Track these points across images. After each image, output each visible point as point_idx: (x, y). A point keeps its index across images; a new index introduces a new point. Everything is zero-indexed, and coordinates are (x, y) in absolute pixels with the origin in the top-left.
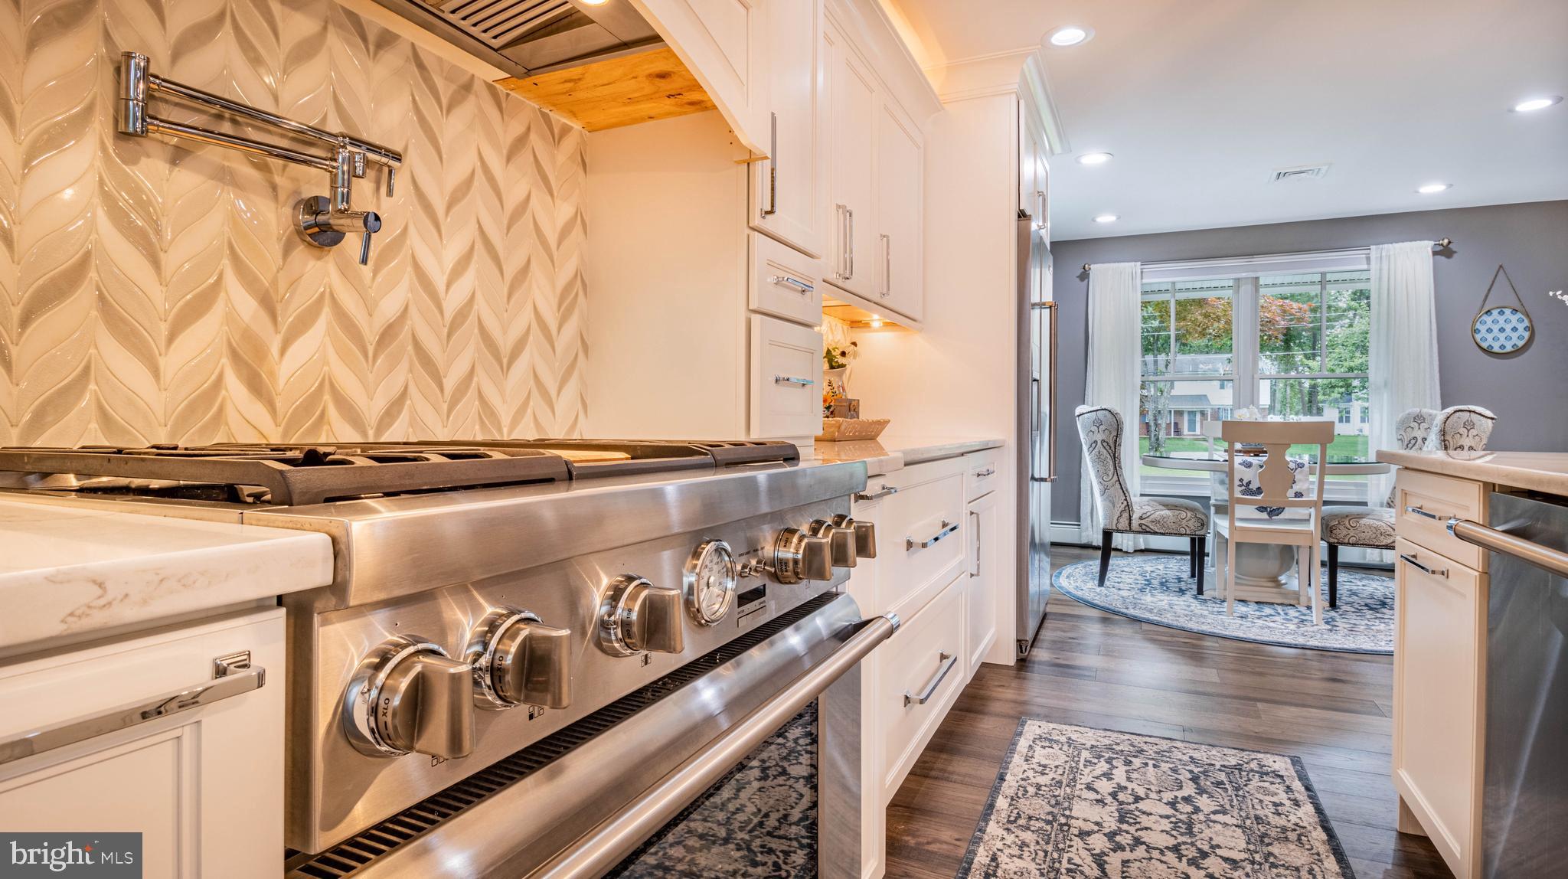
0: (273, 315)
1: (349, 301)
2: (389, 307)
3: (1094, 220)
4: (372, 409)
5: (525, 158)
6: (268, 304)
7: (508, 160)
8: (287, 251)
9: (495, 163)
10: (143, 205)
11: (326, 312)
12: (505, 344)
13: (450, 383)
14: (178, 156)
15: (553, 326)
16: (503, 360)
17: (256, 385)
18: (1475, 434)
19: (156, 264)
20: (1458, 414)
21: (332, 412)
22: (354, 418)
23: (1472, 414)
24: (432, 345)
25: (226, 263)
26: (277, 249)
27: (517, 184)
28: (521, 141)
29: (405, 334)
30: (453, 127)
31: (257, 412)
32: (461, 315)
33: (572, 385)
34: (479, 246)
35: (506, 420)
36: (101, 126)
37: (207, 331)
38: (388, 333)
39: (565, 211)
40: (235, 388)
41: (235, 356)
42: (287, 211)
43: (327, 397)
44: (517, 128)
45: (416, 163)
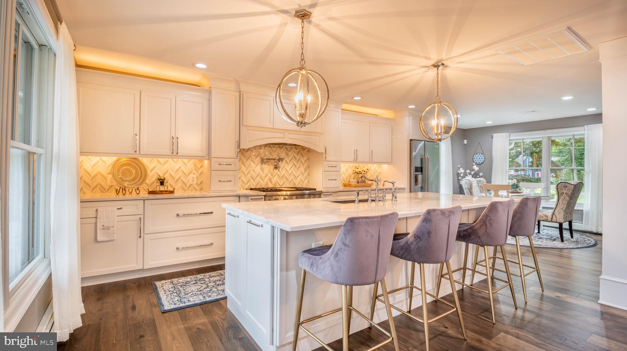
0: (272, 176)
1: (279, 173)
2: (283, 174)
3: (486, 123)
4: (281, 184)
5: (300, 153)
6: (272, 175)
7: (297, 154)
8: (273, 170)
9: (295, 155)
10: (263, 168)
11: (277, 175)
12: (297, 176)
13: (289, 181)
14: (265, 164)
15: (303, 172)
16: (296, 178)
17: (271, 182)
18: (567, 189)
19: (263, 173)
20: (561, 183)
21: (277, 184)
22: (279, 185)
23: (566, 184)
24: (288, 177)
25: (269, 172)
26: (272, 170)
27: (298, 157)
28: (299, 152)
29: (285, 176)
30: (290, 153)
31: (271, 184)
32: (291, 173)
33: (306, 180)
34: (293, 165)
35: (297, 185)
36: (260, 163)
37: (267, 178)
38: (282, 177)
39: (306, 158)
40: (269, 182)
41: (269, 180)
42: (273, 166)
43: (277, 183)
44: (298, 150)
45: (286, 159)
